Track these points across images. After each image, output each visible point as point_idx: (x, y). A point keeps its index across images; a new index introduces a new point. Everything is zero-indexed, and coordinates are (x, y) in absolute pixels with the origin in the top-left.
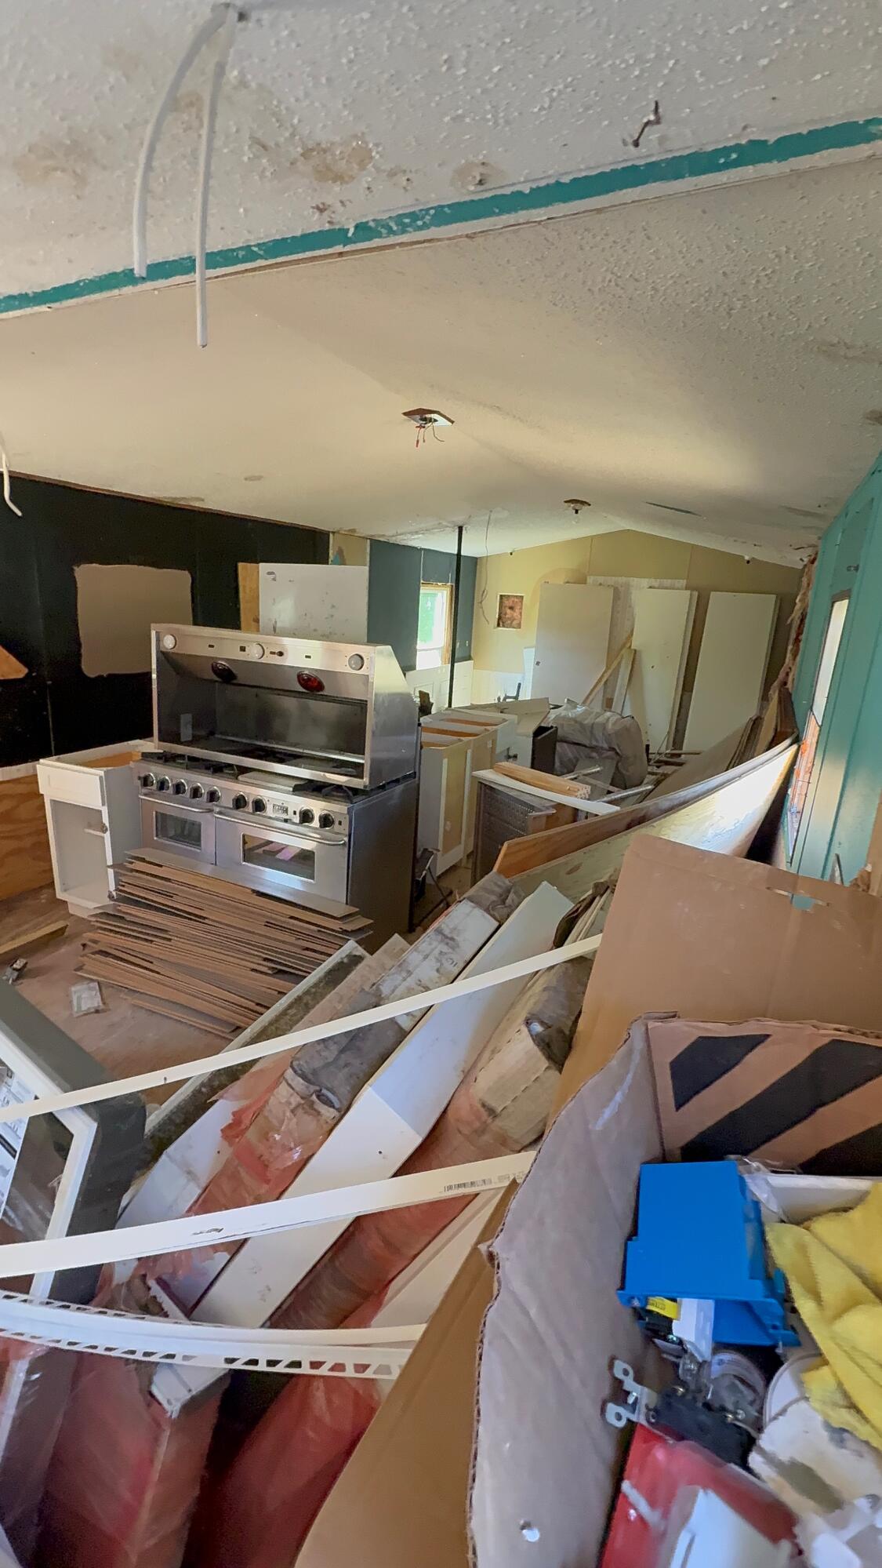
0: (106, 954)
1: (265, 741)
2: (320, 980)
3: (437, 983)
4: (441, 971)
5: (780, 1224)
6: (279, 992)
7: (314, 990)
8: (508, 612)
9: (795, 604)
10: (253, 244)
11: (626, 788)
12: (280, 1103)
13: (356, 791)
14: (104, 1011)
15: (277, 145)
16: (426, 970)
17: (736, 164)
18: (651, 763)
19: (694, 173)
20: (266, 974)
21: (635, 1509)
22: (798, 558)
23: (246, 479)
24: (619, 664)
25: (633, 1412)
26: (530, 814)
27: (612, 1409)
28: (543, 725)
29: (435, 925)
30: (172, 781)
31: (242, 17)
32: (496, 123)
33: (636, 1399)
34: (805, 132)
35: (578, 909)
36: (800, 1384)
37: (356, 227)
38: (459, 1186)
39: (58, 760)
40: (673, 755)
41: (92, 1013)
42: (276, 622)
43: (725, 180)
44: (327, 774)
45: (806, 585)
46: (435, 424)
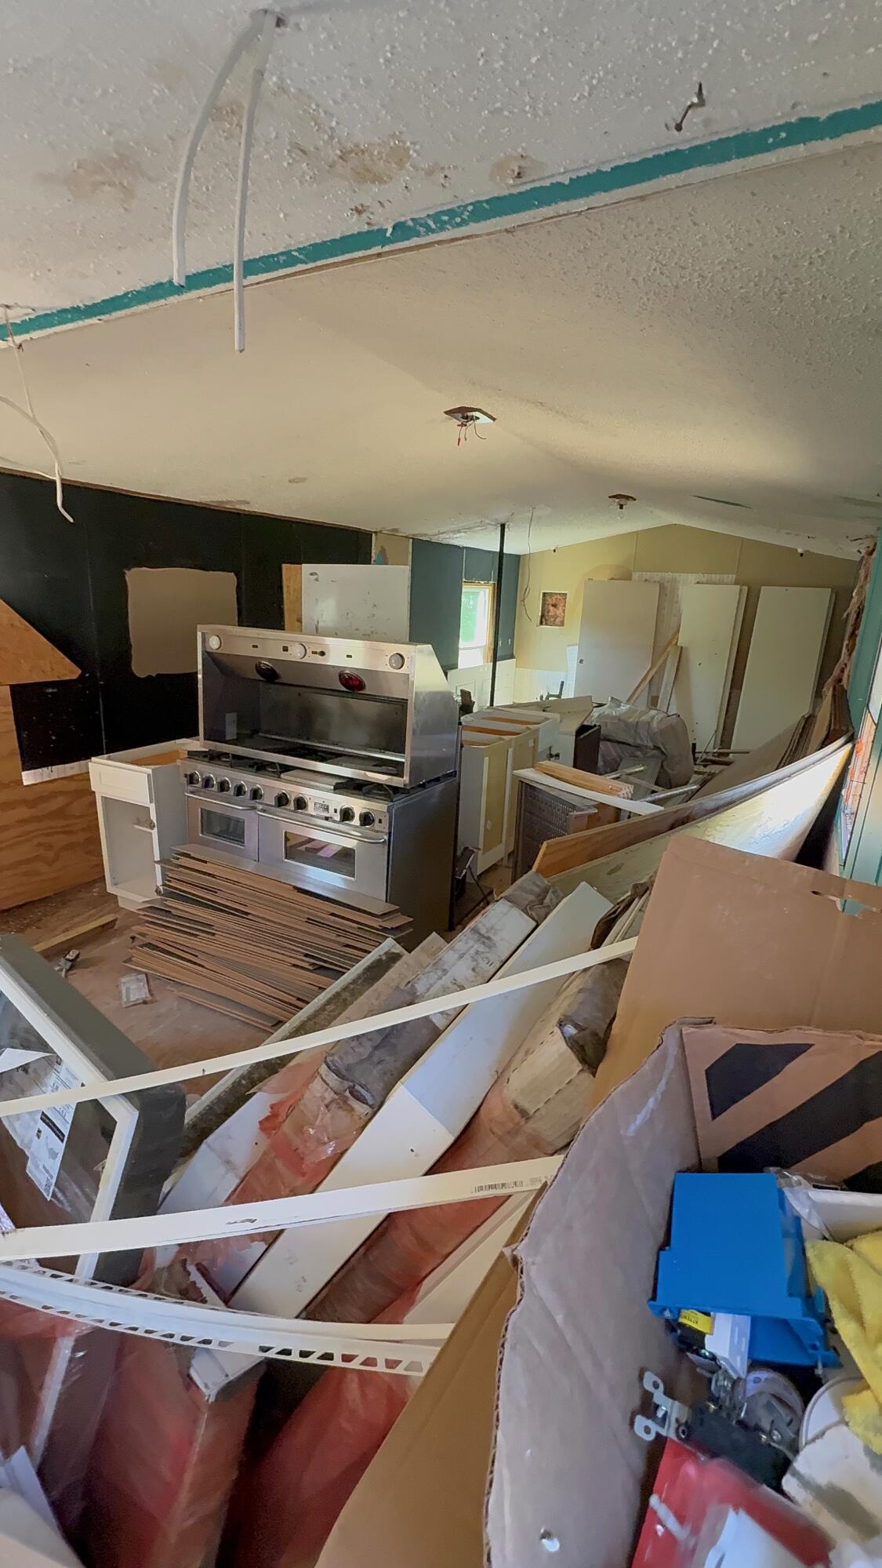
0: (156, 948)
1: (308, 739)
2: (359, 977)
3: (472, 981)
4: (477, 970)
5: (820, 1241)
6: (320, 988)
7: (352, 986)
8: (551, 610)
9: (852, 597)
10: (292, 249)
11: (670, 787)
12: (315, 1097)
13: (396, 790)
14: (152, 1002)
15: (317, 149)
16: (461, 969)
17: (786, 143)
18: (697, 763)
19: (741, 154)
20: (308, 970)
21: (663, 1526)
22: (855, 550)
23: (290, 481)
24: (665, 662)
25: (663, 1426)
26: (571, 814)
27: (641, 1421)
28: (585, 723)
29: (472, 924)
30: (216, 779)
31: (280, 22)
32: (536, 115)
33: (666, 1413)
34: (859, 107)
35: (617, 910)
36: (840, 1406)
37: (394, 228)
38: (491, 1187)
39: (109, 759)
40: (720, 755)
41: (140, 1004)
42: (318, 622)
43: (774, 160)
44: (367, 773)
45: (863, 578)
46: (478, 422)
